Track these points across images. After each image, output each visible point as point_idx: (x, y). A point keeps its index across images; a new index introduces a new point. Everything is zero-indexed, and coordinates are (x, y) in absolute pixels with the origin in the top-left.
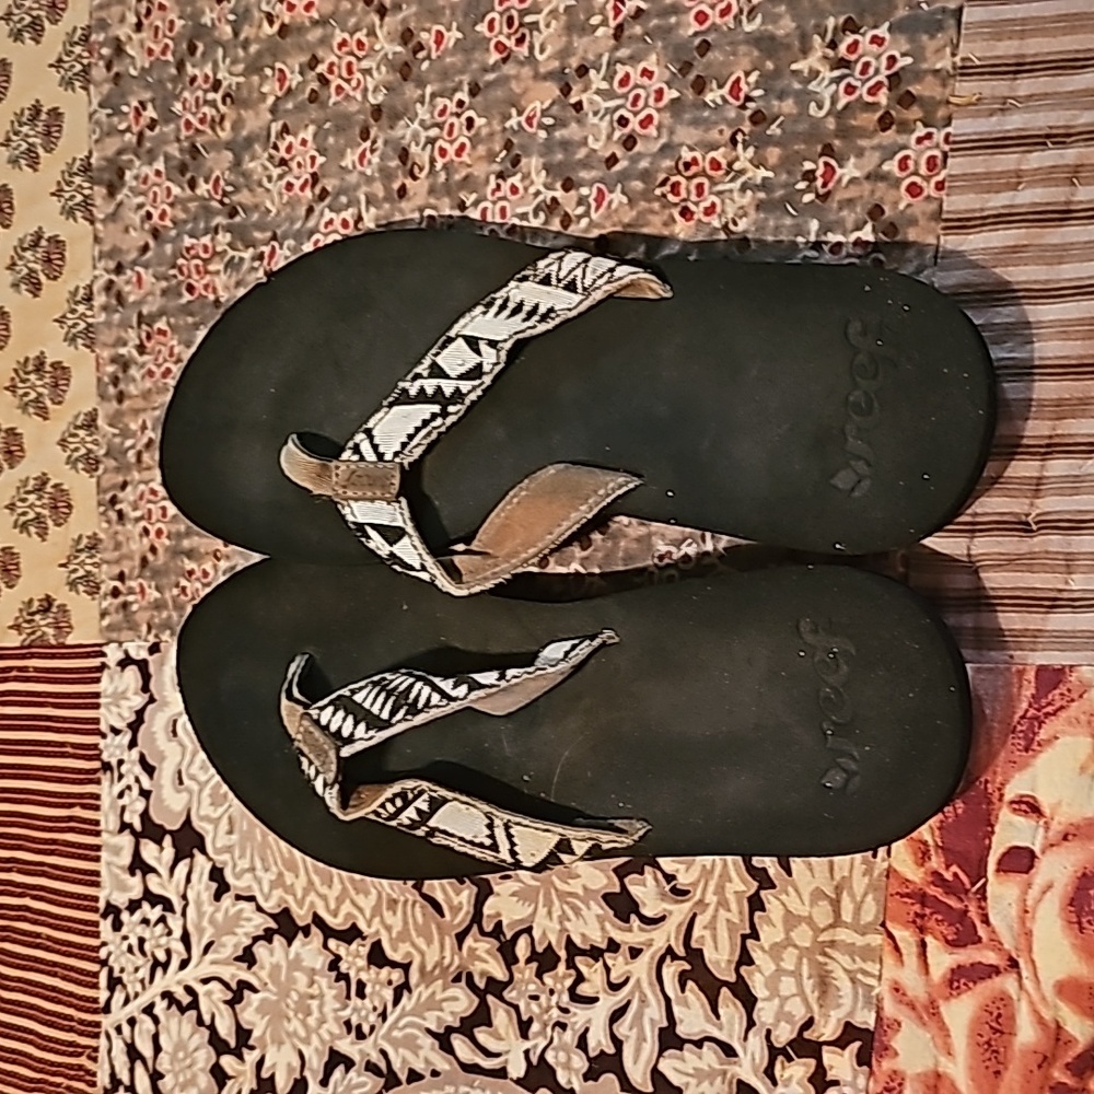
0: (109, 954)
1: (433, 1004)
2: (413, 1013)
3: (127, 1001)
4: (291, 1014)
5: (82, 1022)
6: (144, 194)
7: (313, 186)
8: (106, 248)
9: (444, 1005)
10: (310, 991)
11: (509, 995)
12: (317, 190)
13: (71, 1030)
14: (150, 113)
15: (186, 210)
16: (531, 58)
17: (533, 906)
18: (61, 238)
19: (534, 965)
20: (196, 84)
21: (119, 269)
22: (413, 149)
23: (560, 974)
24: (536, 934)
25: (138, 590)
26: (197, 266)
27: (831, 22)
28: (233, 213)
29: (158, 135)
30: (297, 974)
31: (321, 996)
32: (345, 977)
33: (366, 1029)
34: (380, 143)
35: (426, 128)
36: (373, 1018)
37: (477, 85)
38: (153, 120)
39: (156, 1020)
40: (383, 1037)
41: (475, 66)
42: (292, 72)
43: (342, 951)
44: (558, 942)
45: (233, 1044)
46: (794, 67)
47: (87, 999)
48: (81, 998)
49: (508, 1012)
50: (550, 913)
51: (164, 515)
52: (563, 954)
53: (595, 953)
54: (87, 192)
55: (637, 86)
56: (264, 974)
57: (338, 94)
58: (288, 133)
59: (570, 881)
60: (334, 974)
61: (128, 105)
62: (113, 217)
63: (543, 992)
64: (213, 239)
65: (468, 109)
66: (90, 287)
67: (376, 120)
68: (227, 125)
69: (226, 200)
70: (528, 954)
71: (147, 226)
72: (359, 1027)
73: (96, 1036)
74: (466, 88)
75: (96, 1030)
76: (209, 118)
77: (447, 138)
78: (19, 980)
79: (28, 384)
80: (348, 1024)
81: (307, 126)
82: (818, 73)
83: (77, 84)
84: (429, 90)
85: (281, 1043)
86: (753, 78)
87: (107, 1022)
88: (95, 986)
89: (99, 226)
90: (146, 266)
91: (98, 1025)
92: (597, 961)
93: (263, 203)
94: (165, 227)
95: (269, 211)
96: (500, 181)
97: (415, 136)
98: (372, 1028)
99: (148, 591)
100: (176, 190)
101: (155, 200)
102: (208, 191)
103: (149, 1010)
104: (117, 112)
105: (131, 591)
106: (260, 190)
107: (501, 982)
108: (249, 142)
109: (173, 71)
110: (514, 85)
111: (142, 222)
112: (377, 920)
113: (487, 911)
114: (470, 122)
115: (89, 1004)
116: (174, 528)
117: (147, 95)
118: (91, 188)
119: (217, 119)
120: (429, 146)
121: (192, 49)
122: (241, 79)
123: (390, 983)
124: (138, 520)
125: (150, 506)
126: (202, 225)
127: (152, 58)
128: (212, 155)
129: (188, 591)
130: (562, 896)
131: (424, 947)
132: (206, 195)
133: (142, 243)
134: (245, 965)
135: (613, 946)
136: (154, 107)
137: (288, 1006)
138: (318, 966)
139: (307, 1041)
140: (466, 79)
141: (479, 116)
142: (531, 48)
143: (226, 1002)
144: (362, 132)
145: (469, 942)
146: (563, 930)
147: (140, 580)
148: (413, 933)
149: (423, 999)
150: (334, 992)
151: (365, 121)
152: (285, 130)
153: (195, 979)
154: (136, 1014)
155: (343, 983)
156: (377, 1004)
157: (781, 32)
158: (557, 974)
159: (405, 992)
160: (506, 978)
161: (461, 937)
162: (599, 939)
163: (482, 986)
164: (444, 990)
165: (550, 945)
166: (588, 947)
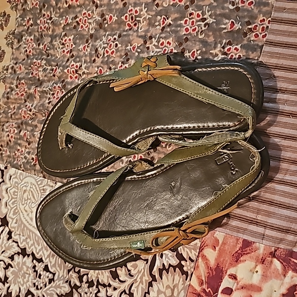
1: (59, 287)
2: (54, 287)
4: (20, 277)
6: (27, 44)
7: (70, 53)
8: (14, 57)
9: (62, 288)
10: (27, 272)
11: (79, 290)
12: (71, 54)
14: (31, 22)
15: (36, 52)
16: (137, 31)
18: (5, 51)
19: (88, 284)
20: (45, 17)
21: (16, 63)
22: (99, 49)
23: (94, 289)
24: (89, 276)
25: (5, 151)
26: (36, 68)
27: (224, 41)
28: (48, 56)
29: (33, 28)
30: (24, 267)
31: (29, 274)
32: (37, 272)
33: (39, 287)
34: (90, 45)
35: (104, 44)
36: (42, 285)
37: (121, 35)
38: (32, 24)
40: (44, 291)
41: (121, 29)
42: (70, 19)
43: (37, 264)
44: (95, 280)
45: (3, 280)
46: (211, 52)
49: (78, 295)
50: (94, 272)
51: (14, 132)
52: (96, 283)
53: (104, 286)
55: (165, 46)
56: (15, 264)
57: (81, 28)
58: (66, 36)
60: (34, 270)
61: (26, 18)
62: (18, 49)
63: (89, 292)
64: (41, 61)
65: (117, 41)
66: (8, 66)
67: (91, 38)
68: (51, 30)
69: (47, 52)
70: (86, 281)
71: (25, 54)
72: (37, 286)
74: (118, 35)
76: (46, 27)
77: (109, 48)
80: (35, 284)
81: (71, 35)
82: (218, 55)
83: (14, 9)
84: (107, 33)
86: (198, 52)
89: (14, 50)
90: (23, 65)
92: (105, 288)
93: (56, 54)
94: (30, 55)
95: (57, 57)
96: (122, 64)
97: (100, 45)
98: (41, 288)
99: (7, 152)
100: (35, 46)
101: (29, 47)
102: (42, 48)
104: (23, 20)
105: (4, 151)
106: (56, 51)
107: (78, 286)
108: (56, 36)
109: (39, 11)
110: (131, 37)
111: (24, 52)
112: (48, 259)
114: (116, 45)
116: (16, 137)
117: (31, 17)
119: (48, 28)
120: (104, 49)
121: (44, 6)
122: (57, 18)
123: (48, 277)
124: (7, 132)
125: (11, 129)
126: (40, 57)
127: (33, 6)
128: (46, 38)
129: (17, 155)
131: (59, 270)
132: (42, 49)
133: (24, 58)
134: (11, 260)
135: (110, 285)
136: (33, 20)
137: (20, 274)
138: (30, 266)
140: (118, 32)
141: (119, 44)
142: (138, 28)
143: (4, 268)
144: (86, 41)
145: (71, 273)
146: (97, 277)
147: (6, 148)
148: (57, 266)
149: (57, 284)
151: (88, 38)
152: (65, 35)
155: (35, 273)
156: (44, 281)
157: (209, 41)
158: (93, 289)
159: (53, 281)
160: (80, 286)
161: (69, 271)
162: (106, 282)
163: (73, 286)
164: (63, 284)
165: (93, 280)
166: (103, 283)
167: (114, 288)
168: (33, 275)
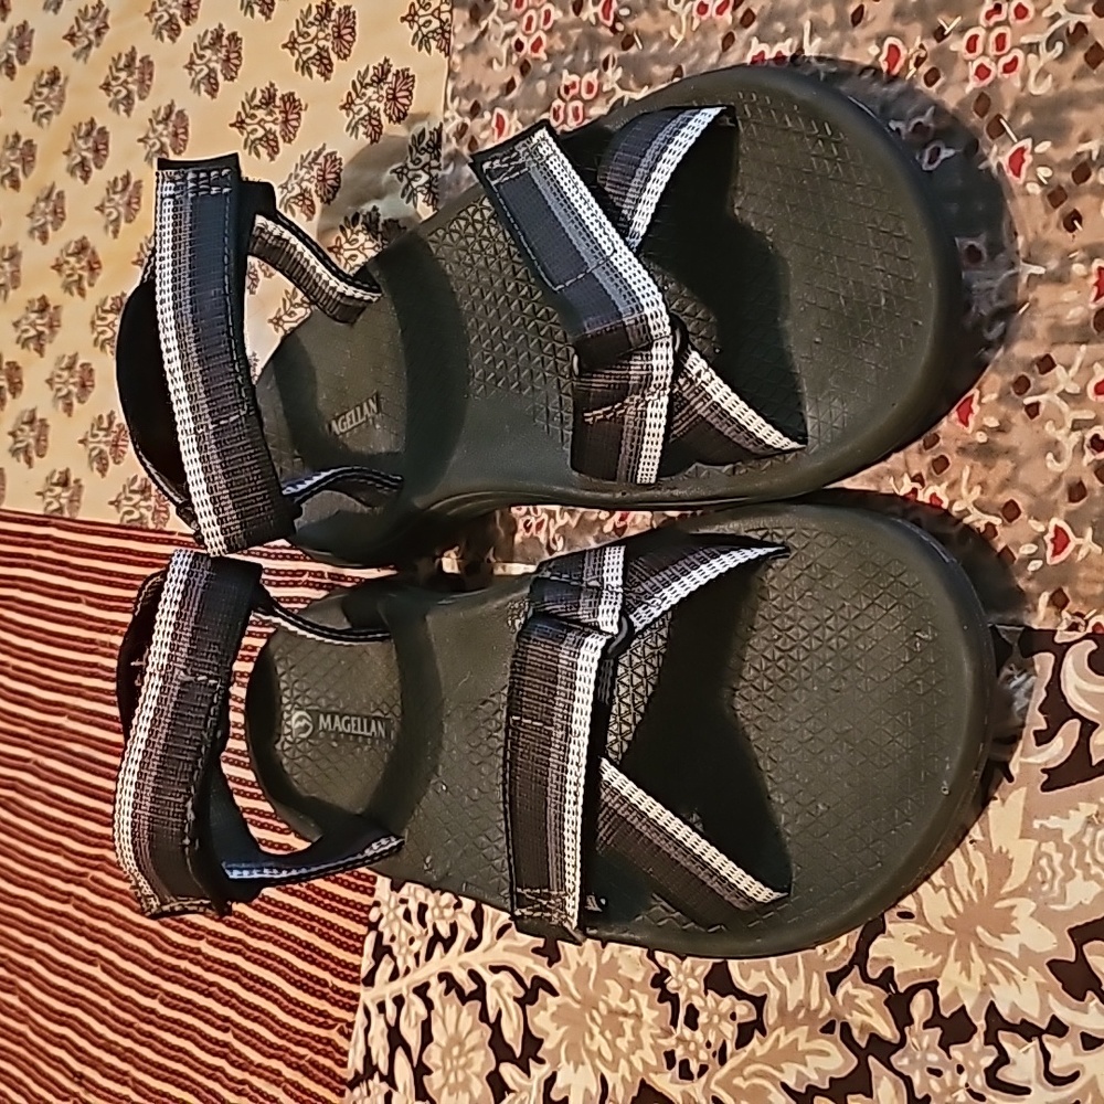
0: (381, 917)
1: (794, 1054)
2: (765, 1059)
3: (394, 976)
4: (596, 1030)
5: (337, 990)
6: (517, 19)
7: (735, 7)
8: (462, 85)
9: (808, 1058)
10: (624, 1006)
11: (900, 1061)
12: (740, 12)
13: (323, 996)
15: (565, 38)
17: (939, 958)
18: (411, 73)
19: (938, 1032)
21: (475, 111)
23: (975, 1049)
24: (942, 992)
26: (576, 110)
28: (627, 43)
30: (610, 983)
31: (638, 1016)
32: (674, 1000)
33: (694, 1067)
36: (704, 1055)
39: (429, 1005)
40: (717, 1083)
43: (672, 967)
44: (976, 1007)
45: (518, 1052)
47: (347, 965)
48: (339, 962)
49: (895, 1084)
50: (967, 970)
52: (981, 1024)
53: (1027, 1030)
54: (444, 16)
56: (567, 976)
59: (1003, 936)
60: (658, 991)
62: (475, 47)
63: (948, 1067)
64: (599, 76)
66: (439, 131)
69: (620, 27)
70: (929, 1015)
71: (515, 59)
72: (685, 1064)
73: (353, 1009)
75: (353, 1003)
78: (270, 928)
79: (356, 246)
80: (670, 1057)
85: (578, 1063)
87: (368, 996)
88: (359, 952)
89: (456, 58)
90: (511, 108)
91: (356, 997)
92: (1030, 1040)
93: (668, 30)
94: (537, 59)
95: (673, 41)
98: (703, 1069)
100: (556, 14)
101: (528, 27)
102: (596, 15)
103: (421, 990)
106: (663, 14)
107: (889, 1043)
111: (510, 54)
113: (873, 952)
115: (348, 972)
118: (451, 12)
123: (733, 1016)
126: (586, 58)
130: (987, 952)
131: (785, 981)
132: (593, 20)
133: (507, 80)
134: (546, 960)
135: (1058, 1028)
137: (593, 1019)
138: (638, 978)
139: (614, 1066)
143: (516, 999)
145: (846, 986)
146: (986, 993)
149: (781, 1045)
150: (656, 1013)
153: (483, 965)
154: (404, 993)
155: (668, 1005)
156: (712, 1040)
158: (970, 1048)
159: (757, 1033)
160: (896, 1041)
161: (835, 980)
162: (1036, 1015)
163: (863, 1044)
164: (808, 1041)
165: (963, 1008)
166: (1018, 1022)
167: (1084, 1035)
168: (653, 1013)
